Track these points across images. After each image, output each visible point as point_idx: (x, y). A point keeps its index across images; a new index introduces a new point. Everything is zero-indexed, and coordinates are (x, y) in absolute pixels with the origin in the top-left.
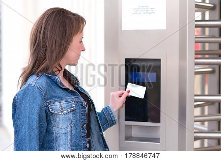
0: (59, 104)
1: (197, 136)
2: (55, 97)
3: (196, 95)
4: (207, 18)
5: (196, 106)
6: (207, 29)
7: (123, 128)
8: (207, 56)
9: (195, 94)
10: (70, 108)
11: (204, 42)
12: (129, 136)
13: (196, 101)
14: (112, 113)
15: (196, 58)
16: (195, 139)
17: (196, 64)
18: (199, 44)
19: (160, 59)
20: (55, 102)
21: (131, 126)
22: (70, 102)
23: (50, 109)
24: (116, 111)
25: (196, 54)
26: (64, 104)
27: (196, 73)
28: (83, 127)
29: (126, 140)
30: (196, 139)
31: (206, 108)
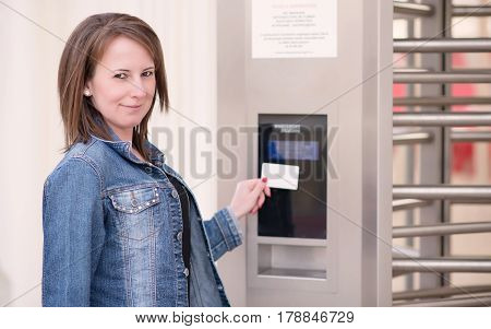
0: (129, 193)
1: (397, 267)
2: (122, 180)
3: (395, 186)
4: (418, 34)
5: (396, 208)
6: (418, 57)
7: (254, 250)
8: (418, 109)
9: (395, 183)
10: (150, 200)
11: (412, 83)
12: (266, 265)
13: (396, 197)
14: (231, 221)
15: (395, 113)
16: (393, 271)
17: (397, 124)
18: (402, 85)
19: (326, 116)
20: (122, 189)
21: (268, 247)
22: (150, 189)
23: (114, 204)
24: (239, 218)
25: (395, 105)
26: (138, 193)
27: (396, 143)
28: (175, 237)
29: (260, 273)
30: (397, 272)
31: (417, 212)
